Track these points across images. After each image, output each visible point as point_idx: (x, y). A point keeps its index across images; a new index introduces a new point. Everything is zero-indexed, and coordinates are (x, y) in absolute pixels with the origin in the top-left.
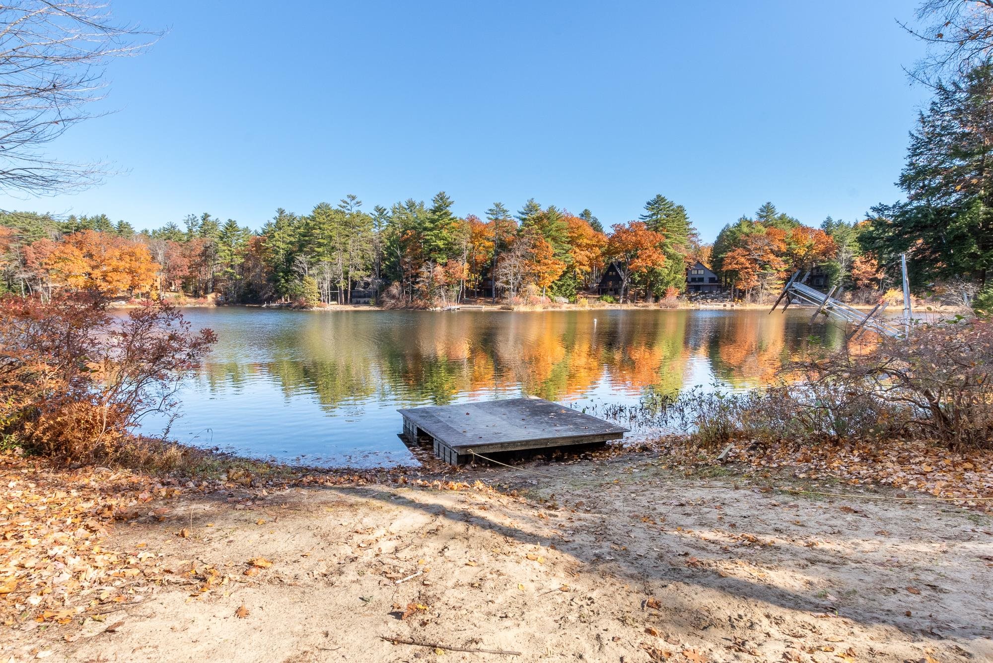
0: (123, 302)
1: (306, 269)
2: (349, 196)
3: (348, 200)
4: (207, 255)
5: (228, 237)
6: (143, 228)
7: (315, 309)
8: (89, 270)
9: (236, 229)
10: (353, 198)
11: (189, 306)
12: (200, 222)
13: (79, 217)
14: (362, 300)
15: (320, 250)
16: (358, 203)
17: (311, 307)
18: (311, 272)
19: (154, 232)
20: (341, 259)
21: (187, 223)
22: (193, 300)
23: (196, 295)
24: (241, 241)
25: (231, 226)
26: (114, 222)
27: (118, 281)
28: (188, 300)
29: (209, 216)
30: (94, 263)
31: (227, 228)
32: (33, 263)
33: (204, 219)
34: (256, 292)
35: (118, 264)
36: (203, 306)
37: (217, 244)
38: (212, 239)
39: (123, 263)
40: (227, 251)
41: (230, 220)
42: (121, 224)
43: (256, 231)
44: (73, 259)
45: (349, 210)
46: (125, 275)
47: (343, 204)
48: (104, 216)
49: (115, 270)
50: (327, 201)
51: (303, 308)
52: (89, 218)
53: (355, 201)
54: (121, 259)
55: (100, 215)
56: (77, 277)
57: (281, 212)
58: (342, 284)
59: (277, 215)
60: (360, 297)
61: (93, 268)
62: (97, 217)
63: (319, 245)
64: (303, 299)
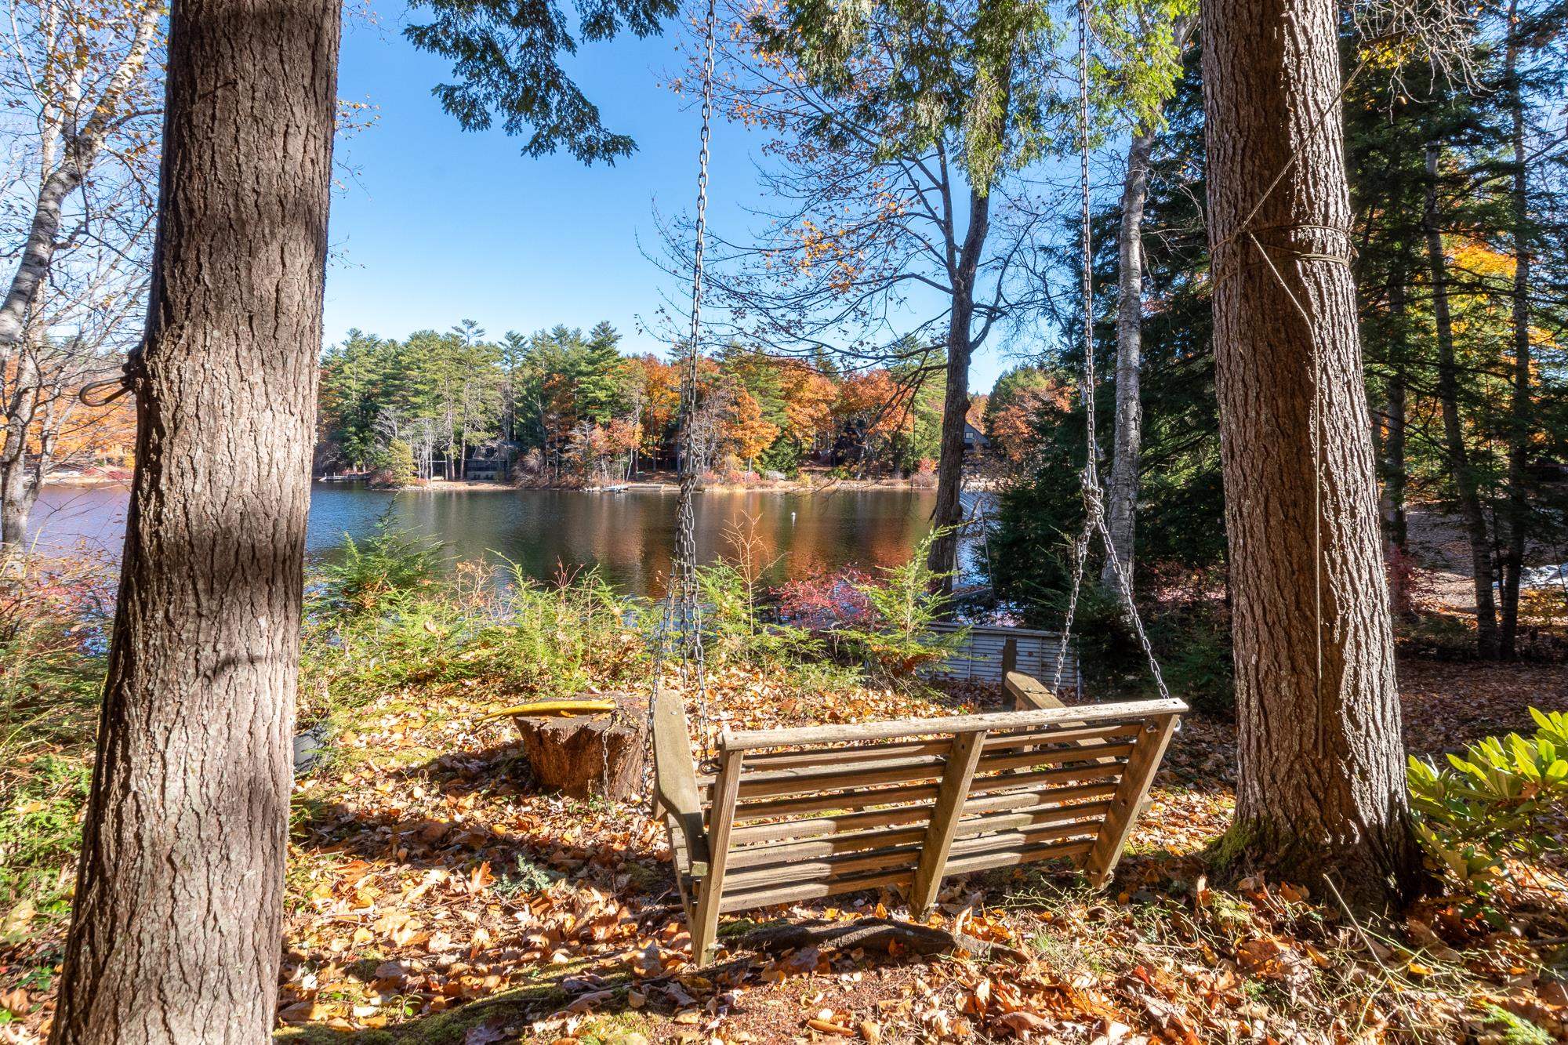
0: (75, 473)
1: (396, 428)
2: (465, 322)
3: (464, 328)
7: (408, 488)
10: (472, 324)
14: (483, 474)
15: (419, 400)
16: (478, 331)
17: (402, 485)
18: (402, 433)
20: (450, 413)
45: (464, 341)
47: (456, 333)
50: (430, 328)
51: (389, 486)
53: (474, 330)
57: (356, 334)
58: (452, 451)
59: (349, 338)
60: (480, 469)
63: (417, 393)
64: (388, 473)
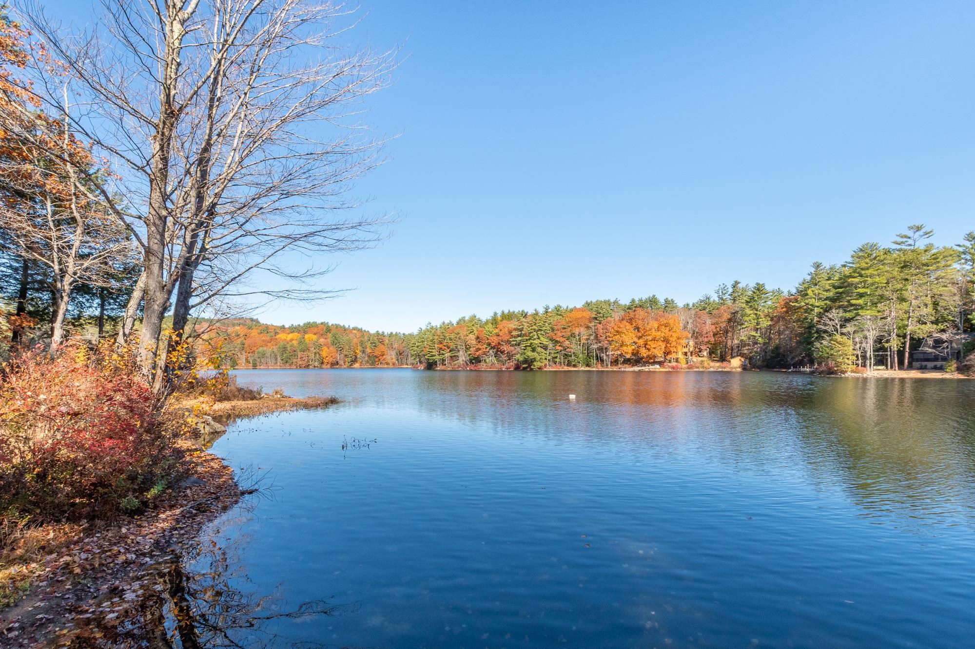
0: (658, 366)
1: (838, 327)
2: (910, 228)
3: (910, 233)
4: (734, 321)
5: (755, 301)
6: (685, 303)
7: (849, 374)
8: (636, 340)
9: (764, 291)
10: (918, 229)
11: (712, 369)
12: (731, 290)
13: (638, 299)
14: (930, 364)
15: (861, 302)
16: (926, 233)
17: (843, 372)
18: (844, 330)
19: (693, 305)
20: (894, 311)
21: (717, 292)
22: (718, 364)
23: (723, 359)
24: (769, 303)
25: (758, 289)
26: (661, 300)
27: (654, 348)
28: (712, 364)
29: (739, 283)
30: (640, 334)
31: (754, 292)
32: (601, 336)
33: (734, 287)
34: (784, 356)
35: (656, 334)
36: (726, 370)
37: (743, 309)
38: (741, 304)
39: (659, 333)
40: (752, 315)
41: (758, 284)
42: (666, 301)
43: (789, 292)
44: (625, 332)
45: (910, 245)
46: (661, 343)
47: (899, 240)
48: (654, 296)
49: (654, 340)
50: (872, 241)
51: (832, 373)
52: (644, 299)
53: (921, 232)
54: (658, 329)
55: (651, 296)
56: (627, 346)
57: (817, 266)
58: (894, 344)
59: (812, 270)
60: (927, 360)
61: (639, 338)
62: (649, 298)
63: (861, 295)
64: (831, 363)
